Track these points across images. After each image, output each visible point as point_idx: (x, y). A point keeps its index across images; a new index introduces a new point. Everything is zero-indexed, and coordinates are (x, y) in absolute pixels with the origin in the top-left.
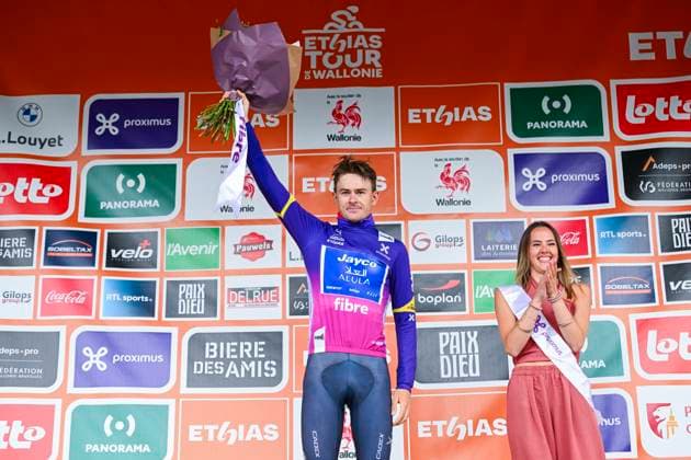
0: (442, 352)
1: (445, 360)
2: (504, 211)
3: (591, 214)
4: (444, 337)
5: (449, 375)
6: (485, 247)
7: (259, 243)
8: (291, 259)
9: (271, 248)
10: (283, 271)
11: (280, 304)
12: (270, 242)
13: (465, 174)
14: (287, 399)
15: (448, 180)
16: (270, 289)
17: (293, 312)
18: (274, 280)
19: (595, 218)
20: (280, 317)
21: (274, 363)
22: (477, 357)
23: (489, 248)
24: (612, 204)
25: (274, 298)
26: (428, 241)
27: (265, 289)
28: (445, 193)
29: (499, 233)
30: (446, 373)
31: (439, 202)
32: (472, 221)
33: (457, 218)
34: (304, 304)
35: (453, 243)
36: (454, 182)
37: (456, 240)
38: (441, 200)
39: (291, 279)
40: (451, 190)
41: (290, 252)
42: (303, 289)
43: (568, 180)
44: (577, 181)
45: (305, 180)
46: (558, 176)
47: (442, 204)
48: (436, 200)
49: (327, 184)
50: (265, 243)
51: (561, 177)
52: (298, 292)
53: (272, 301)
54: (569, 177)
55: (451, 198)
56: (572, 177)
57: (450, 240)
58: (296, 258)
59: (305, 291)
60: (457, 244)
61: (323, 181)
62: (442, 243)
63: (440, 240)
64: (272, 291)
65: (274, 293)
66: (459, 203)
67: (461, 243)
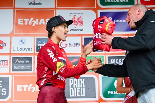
0: (70, 87)
1: (72, 90)
4: (72, 81)
5: (73, 96)
7: (1, 44)
8: (13, 50)
9: (6, 46)
11: (8, 67)
12: (5, 43)
13: (81, 19)
16: (5, 61)
17: (14, 70)
20: (8, 72)
21: (5, 89)
22: (84, 89)
25: (6, 64)
26: (66, 44)
27: (3, 61)
30: (72, 95)
32: (83, 37)
33: (77, 36)
34: (18, 67)
35: (76, 45)
36: (77, 22)
37: (77, 44)
38: (71, 29)
39: (13, 57)
40: (75, 25)
41: (13, 48)
42: (18, 61)
43: (121, 22)
44: (124, 22)
45: (19, 20)
46: (117, 20)
47: (72, 31)
48: (70, 29)
49: (28, 21)
50: (3, 44)
51: (118, 21)
52: (16, 62)
53: (5, 65)
54: (121, 21)
55: (76, 28)
56: (122, 21)
57: (75, 44)
58: (15, 50)
59: (18, 62)
60: (77, 45)
61: (26, 20)
62: (71, 45)
63: (71, 44)
64: (5, 62)
65: (6, 63)
66: (78, 30)
67: (79, 45)
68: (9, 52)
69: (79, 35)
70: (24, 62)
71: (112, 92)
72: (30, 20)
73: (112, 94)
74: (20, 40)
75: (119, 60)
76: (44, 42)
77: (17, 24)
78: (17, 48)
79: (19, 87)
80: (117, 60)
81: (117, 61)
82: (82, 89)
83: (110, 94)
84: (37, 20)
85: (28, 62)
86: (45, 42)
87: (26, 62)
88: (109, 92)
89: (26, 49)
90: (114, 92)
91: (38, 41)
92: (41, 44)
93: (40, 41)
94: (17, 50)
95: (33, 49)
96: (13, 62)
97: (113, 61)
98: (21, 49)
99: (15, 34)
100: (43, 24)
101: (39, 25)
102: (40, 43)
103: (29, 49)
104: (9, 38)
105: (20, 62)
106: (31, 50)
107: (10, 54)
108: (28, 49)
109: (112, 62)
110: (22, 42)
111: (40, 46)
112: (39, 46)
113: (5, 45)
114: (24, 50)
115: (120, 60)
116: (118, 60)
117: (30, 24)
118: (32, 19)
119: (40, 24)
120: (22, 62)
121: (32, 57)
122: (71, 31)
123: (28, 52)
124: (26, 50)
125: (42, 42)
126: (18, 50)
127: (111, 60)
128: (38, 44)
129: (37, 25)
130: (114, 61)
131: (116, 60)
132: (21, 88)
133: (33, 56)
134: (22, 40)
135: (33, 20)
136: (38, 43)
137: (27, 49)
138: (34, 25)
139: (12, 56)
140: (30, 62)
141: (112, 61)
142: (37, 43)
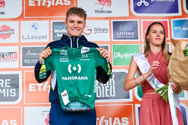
0: (97, 85)
1: (98, 88)
2: (128, 16)
3: (170, 18)
5: (100, 96)
7: (7, 31)
8: (23, 39)
9: (13, 33)
10: (19, 44)
11: (18, 60)
12: (13, 30)
14: (22, 107)
15: (100, 0)
16: (13, 53)
17: (24, 64)
18: (15, 49)
19: (172, 20)
20: (17, 67)
21: (15, 90)
22: (114, 87)
23: (120, 33)
24: (180, 14)
25: (15, 58)
26: (91, 30)
27: (10, 53)
28: (99, 7)
30: (99, 95)
31: (97, 11)
32: (112, 21)
33: (104, 19)
34: (30, 61)
35: (103, 31)
37: (104, 30)
38: (97, 10)
39: (23, 48)
40: (102, 6)
41: (23, 35)
44: (164, 2)
45: (30, 0)
47: (98, 12)
49: (41, 2)
50: (10, 30)
52: (27, 55)
53: (13, 59)
55: (102, 9)
57: (101, 30)
59: (30, 54)
60: (105, 32)
61: (39, 0)
62: (97, 31)
64: (13, 54)
65: (14, 55)
66: (106, 12)
67: (107, 31)
68: (17, 42)
69: (106, 18)
74: (32, 25)
76: (62, 27)
77: (27, 5)
78: (28, 35)
79: (32, 86)
82: (111, 87)
86: (64, 27)
91: (54, 26)
92: (58, 30)
93: (57, 26)
95: (48, 37)
98: (33, 37)
100: (60, 4)
101: (55, 6)
102: (57, 28)
103: (43, 37)
104: (17, 22)
105: (33, 54)
106: (46, 38)
110: (34, 28)
111: (58, 32)
113: (12, 32)
114: (37, 38)
117: (43, 5)
119: (57, 4)
120: (35, 54)
124: (40, 38)
125: (59, 27)
126: (29, 38)
128: (55, 30)
132: (34, 87)
134: (33, 24)
137: (41, 36)
138: (49, 6)
142: (54, 28)
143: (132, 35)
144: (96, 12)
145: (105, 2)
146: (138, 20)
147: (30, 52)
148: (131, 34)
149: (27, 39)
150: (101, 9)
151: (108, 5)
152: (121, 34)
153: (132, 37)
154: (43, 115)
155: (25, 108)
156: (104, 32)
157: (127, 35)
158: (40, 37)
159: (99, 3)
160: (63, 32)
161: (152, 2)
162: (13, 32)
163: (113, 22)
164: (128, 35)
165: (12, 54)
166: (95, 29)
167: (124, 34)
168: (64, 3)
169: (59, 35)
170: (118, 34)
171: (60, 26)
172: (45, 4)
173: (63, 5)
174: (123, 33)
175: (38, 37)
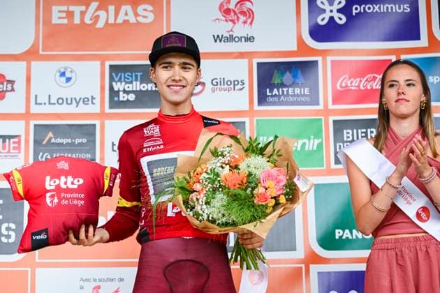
2: (295, 48)
6: (271, 91)
8: (36, 103)
9: (13, 90)
11: (22, 156)
12: (12, 82)
13: (248, 5)
14: (29, 269)
15: (227, 12)
16: (10, 137)
18: (16, 128)
21: (13, 226)
23: (275, 92)
25: (14, 148)
26: (203, 84)
27: (4, 138)
28: (224, 28)
29: (288, 73)
32: (255, 61)
33: (237, 57)
34: (52, 156)
35: (232, 86)
36: (235, 13)
37: (236, 83)
38: (218, 36)
39: (35, 126)
40: (231, 24)
41: (36, 96)
42: (51, 138)
43: (372, 12)
45: (55, 9)
46: (360, 6)
47: (220, 41)
48: (214, 36)
49: (83, 14)
50: (5, 84)
51: (364, 8)
52: (44, 142)
53: (12, 151)
54: (374, 8)
55: (231, 33)
56: (377, 8)
57: (229, 83)
58: (43, 102)
59: (53, 141)
60: (237, 87)
61: (77, 10)
62: (219, 86)
63: (217, 82)
64: (12, 140)
65: (14, 143)
66: (240, 39)
67: (242, 87)
68: (23, 111)
69: (241, 55)
70: (69, 141)
71: (347, 231)
72: (87, 8)
73: (347, 238)
74: (59, 71)
75: (369, 130)
76: (132, 76)
77: (47, 21)
78: (50, 96)
80: (362, 133)
81: (363, 135)
83: (341, 237)
84: (112, 8)
85: (85, 141)
86: (136, 76)
87: (78, 141)
88: (338, 233)
89: (75, 99)
90: (354, 231)
91: (113, 74)
92: (123, 83)
93: (120, 74)
94: (50, 103)
95: (97, 101)
96: (35, 141)
97: (350, 135)
98: (60, 101)
99: (41, 52)
100: (128, 21)
101: (115, 25)
102: (120, 80)
103: (85, 101)
104: (24, 64)
105: (59, 141)
106: (93, 103)
107: (27, 116)
108: (82, 100)
109: (348, 137)
110: (64, 79)
111: (121, 89)
112: (116, 89)
113: (10, 88)
114: (71, 103)
115: (372, 132)
116: (364, 130)
117: (88, 21)
118: (94, 5)
119: (120, 20)
120: (65, 141)
121: (95, 125)
122: (218, 41)
123: (83, 109)
124: (78, 103)
125: (125, 77)
126: (52, 102)
127: (345, 131)
128: (114, 84)
129: (111, 24)
130: (353, 135)
131: (359, 131)
133: (97, 123)
134: (62, 70)
135: (98, 9)
136: (114, 81)
137: (80, 99)
139: (33, 123)
140: (88, 141)
141: (348, 133)
143: (304, 95)
144: (216, 41)
145: (239, 15)
146: (319, 59)
147: (52, 136)
148: (301, 92)
149: (45, 104)
150: (229, 32)
151: (245, 22)
152: (277, 93)
153: (303, 99)
154: (82, 288)
155: (38, 270)
156: (234, 89)
157: (292, 96)
158: (78, 100)
159: (223, 18)
160: (134, 89)
161: (354, 14)
162: (12, 87)
163: (258, 64)
164: (294, 96)
165: (9, 140)
166: (214, 82)
167: (285, 93)
168: (138, 18)
169: (125, 95)
170: (268, 94)
171: (128, 75)
172: (91, 20)
173: (135, 22)
174: (283, 91)
175: (74, 101)
